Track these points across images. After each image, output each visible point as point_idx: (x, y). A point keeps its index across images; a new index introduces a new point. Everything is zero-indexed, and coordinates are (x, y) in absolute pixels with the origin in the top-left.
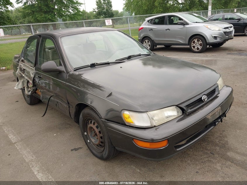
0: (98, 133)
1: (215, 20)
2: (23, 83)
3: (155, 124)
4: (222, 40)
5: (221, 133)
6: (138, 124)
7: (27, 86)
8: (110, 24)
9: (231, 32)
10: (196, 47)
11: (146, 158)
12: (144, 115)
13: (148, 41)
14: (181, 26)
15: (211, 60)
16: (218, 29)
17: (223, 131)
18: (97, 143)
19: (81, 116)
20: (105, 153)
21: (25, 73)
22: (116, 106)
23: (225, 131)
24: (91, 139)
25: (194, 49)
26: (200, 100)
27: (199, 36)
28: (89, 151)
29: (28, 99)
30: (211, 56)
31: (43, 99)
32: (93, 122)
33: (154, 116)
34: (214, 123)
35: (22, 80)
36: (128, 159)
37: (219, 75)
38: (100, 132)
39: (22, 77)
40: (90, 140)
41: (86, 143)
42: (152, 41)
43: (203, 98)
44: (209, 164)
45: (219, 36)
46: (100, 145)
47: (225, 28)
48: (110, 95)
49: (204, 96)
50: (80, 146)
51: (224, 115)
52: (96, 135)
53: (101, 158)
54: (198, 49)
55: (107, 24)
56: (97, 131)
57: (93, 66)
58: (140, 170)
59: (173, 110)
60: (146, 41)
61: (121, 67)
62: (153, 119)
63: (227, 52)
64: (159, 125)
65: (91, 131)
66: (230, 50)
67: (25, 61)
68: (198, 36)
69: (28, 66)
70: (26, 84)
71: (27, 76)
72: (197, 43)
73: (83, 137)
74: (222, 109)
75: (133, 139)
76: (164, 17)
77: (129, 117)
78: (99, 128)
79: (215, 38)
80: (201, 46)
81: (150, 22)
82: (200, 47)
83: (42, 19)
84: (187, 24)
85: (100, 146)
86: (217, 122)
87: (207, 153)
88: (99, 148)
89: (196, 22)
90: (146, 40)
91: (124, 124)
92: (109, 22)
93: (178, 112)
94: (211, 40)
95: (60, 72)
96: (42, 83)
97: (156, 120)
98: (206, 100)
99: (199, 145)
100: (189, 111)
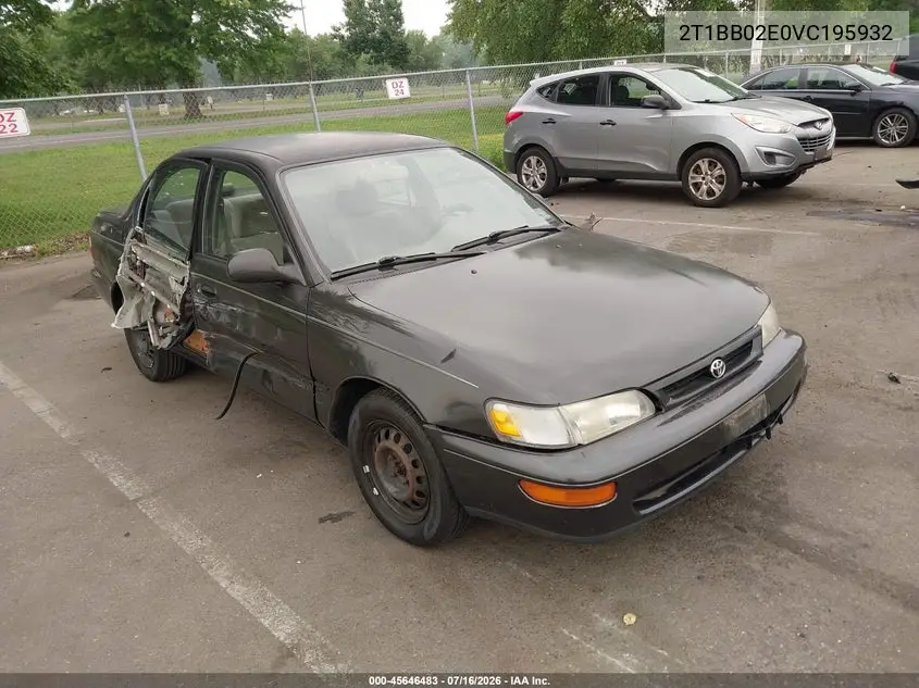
0: (409, 467)
1: (771, 87)
2: (139, 308)
3: (579, 438)
4: (792, 166)
5: (770, 470)
6: (532, 438)
7: (152, 320)
8: (401, 96)
9: (823, 138)
10: (705, 187)
11: (553, 534)
12: (551, 414)
13: (538, 162)
14: (655, 114)
15: (755, 236)
16: (778, 130)
17: (776, 465)
18: (404, 496)
19: (355, 416)
20: (431, 525)
21: (147, 276)
22: (469, 388)
23: (782, 465)
24: (386, 485)
25: (698, 195)
26: (705, 374)
27: (716, 151)
28: (374, 522)
29: (150, 363)
30: (753, 220)
31: (213, 362)
32: (392, 436)
33: (577, 417)
34: (745, 442)
35: (136, 301)
36: (495, 543)
37: (764, 298)
38: (414, 464)
39: (137, 288)
40: (382, 489)
41: (368, 499)
42: (553, 163)
43: (713, 367)
44: (729, 557)
45: (781, 152)
46: (414, 502)
47: (804, 125)
48: (451, 355)
49: (716, 361)
50: (346, 509)
51: (776, 417)
52: (402, 472)
53: (418, 542)
54: (710, 193)
55: (392, 95)
56: (406, 460)
57: (387, 265)
58: (531, 572)
59: (631, 401)
60: (530, 161)
61: (473, 272)
62: (574, 425)
63: (809, 206)
64: (591, 441)
65: (386, 463)
66: (819, 200)
67: (149, 238)
68: (711, 151)
69: (161, 254)
70: (150, 314)
71: (155, 287)
72: (706, 174)
73: (358, 479)
74: (769, 401)
75: (519, 480)
76: (595, 78)
77: (508, 420)
78: (414, 451)
79: (770, 157)
80: (721, 183)
81: (545, 93)
82: (718, 189)
83: (144, 61)
84: (676, 106)
85: (413, 506)
86: (755, 437)
87: (725, 528)
88: (409, 511)
89: (707, 102)
90: (531, 158)
91: (492, 439)
92: (397, 87)
93: (643, 408)
94: (753, 164)
95: (286, 283)
96: (218, 313)
97: (584, 428)
98: (721, 373)
99: (704, 504)
100: (672, 401)
